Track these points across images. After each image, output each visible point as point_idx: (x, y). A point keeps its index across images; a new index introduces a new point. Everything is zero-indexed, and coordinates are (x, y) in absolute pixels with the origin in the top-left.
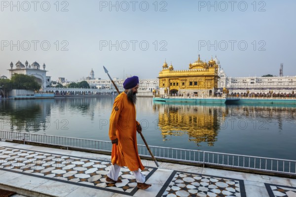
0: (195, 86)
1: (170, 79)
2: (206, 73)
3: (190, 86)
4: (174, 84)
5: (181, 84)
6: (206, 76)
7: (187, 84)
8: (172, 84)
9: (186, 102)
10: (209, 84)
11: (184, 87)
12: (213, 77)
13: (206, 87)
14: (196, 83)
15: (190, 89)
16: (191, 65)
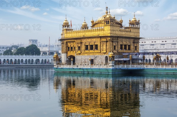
0: (91, 51)
1: (67, 42)
2: (101, 34)
3: (87, 51)
4: (72, 48)
5: (77, 48)
6: (101, 37)
7: (83, 48)
8: (70, 48)
9: (75, 72)
10: (105, 47)
11: (79, 52)
12: (109, 38)
13: (102, 52)
14: (92, 47)
15: (86, 55)
16: (92, 22)
